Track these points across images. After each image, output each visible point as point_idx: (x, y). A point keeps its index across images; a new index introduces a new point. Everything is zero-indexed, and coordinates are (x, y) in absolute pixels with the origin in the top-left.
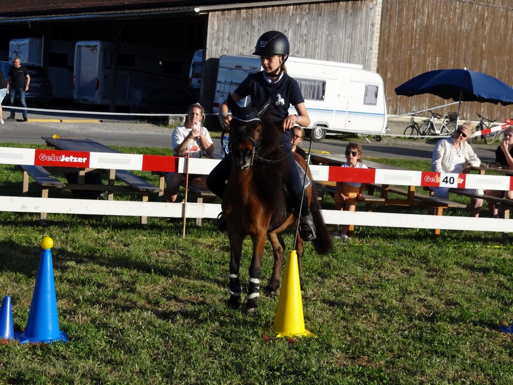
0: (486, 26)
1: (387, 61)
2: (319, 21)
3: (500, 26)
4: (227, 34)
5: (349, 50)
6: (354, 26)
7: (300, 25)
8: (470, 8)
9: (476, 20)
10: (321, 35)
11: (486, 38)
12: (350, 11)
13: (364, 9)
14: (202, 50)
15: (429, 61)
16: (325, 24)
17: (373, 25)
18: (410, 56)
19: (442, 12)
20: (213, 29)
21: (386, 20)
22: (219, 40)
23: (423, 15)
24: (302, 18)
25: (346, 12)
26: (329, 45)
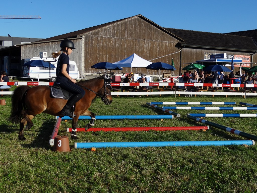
0: (125, 45)
1: (88, 57)
3: (131, 45)
7: (54, 48)
8: (119, 40)
9: (121, 43)
11: (125, 49)
13: (78, 42)
19: (108, 41)
20: (23, 51)
21: (87, 45)
22: (25, 54)
24: (55, 46)
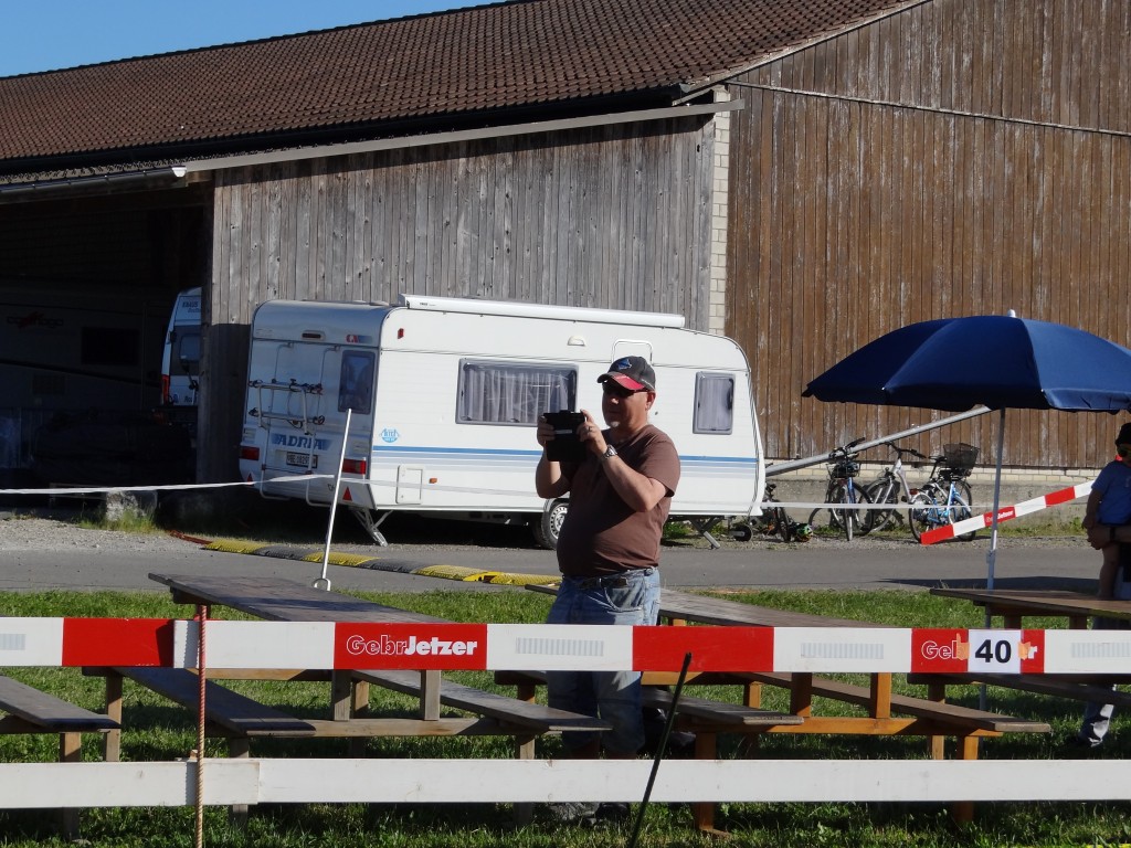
0: (1038, 186)
1: (755, 300)
2: (547, 190)
3: (1078, 183)
4: (272, 241)
5: (642, 271)
6: (650, 202)
7: (490, 202)
8: (989, 135)
9: (1008, 170)
10: (554, 231)
11: (1040, 219)
12: (637, 157)
13: (680, 149)
14: (197, 291)
15: (878, 294)
16: (564, 199)
17: (707, 196)
18: (823, 283)
19: (907, 150)
20: (228, 225)
21: (744, 179)
22: (249, 258)
23: (852, 160)
24: (497, 184)
25: (626, 159)
26: (581, 261)
